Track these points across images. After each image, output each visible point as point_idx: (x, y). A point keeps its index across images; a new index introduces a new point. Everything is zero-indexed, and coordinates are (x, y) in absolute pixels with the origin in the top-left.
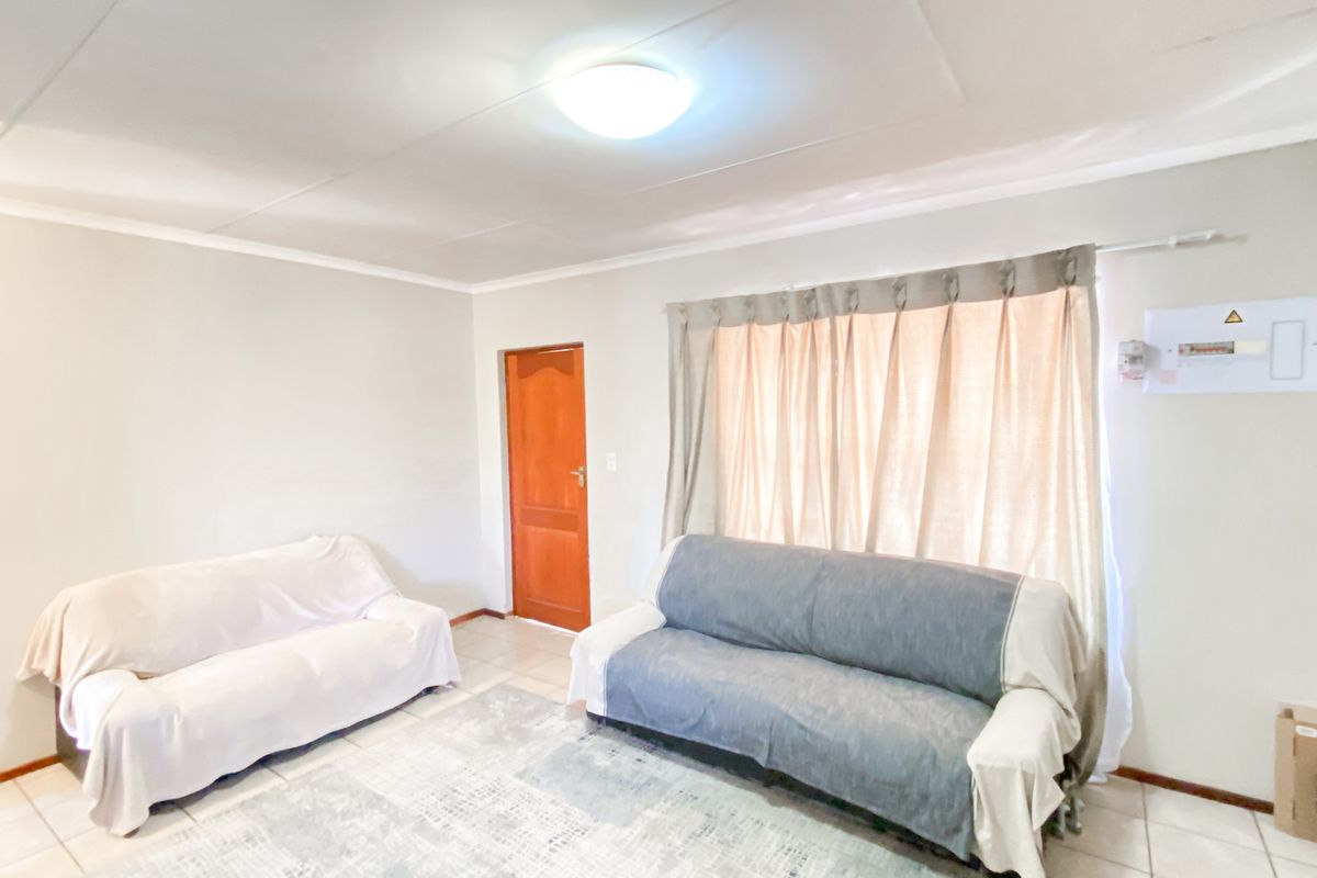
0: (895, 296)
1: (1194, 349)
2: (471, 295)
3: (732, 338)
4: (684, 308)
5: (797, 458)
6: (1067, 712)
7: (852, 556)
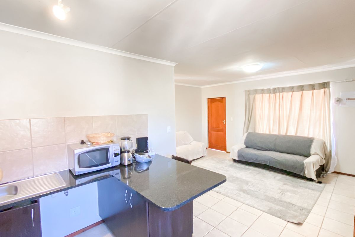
0: (292, 90)
1: (349, 99)
2: (201, 88)
3: (258, 97)
4: (249, 91)
5: (272, 118)
6: (322, 158)
7: (283, 136)
